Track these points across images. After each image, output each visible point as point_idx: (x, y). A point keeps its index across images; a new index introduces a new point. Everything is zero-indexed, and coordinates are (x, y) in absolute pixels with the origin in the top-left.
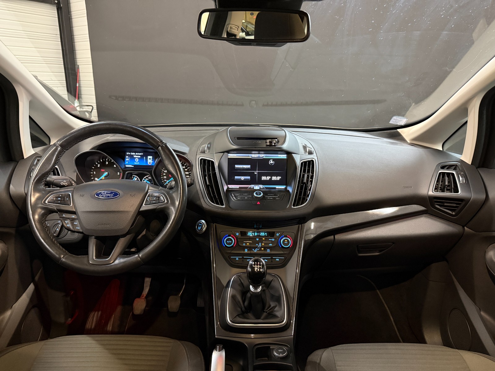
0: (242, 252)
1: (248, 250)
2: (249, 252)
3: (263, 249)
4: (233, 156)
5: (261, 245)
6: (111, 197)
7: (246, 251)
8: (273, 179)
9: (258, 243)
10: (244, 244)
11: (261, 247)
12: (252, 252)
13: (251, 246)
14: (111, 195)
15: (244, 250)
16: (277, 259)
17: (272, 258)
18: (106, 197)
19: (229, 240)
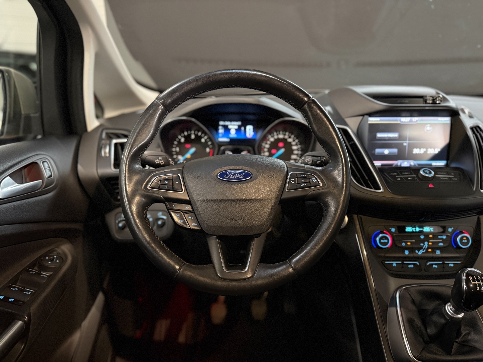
0: (401, 255)
1: (409, 252)
2: (411, 255)
3: (430, 250)
4: (375, 121)
5: (428, 244)
6: (241, 179)
7: (407, 252)
8: (428, 152)
9: (423, 241)
10: (404, 244)
11: (428, 248)
12: (415, 255)
13: (413, 246)
14: (241, 176)
15: (404, 252)
16: (451, 263)
17: (443, 263)
18: (234, 179)
19: (384, 238)
